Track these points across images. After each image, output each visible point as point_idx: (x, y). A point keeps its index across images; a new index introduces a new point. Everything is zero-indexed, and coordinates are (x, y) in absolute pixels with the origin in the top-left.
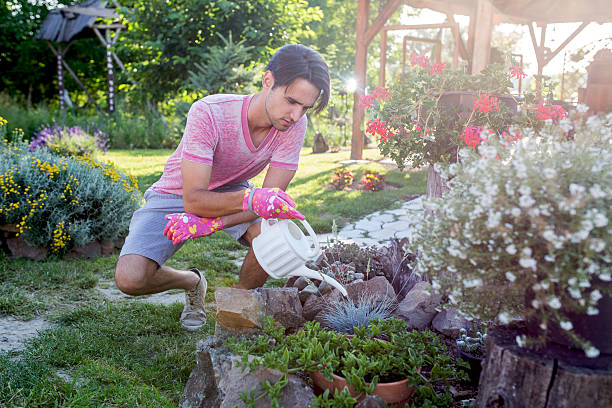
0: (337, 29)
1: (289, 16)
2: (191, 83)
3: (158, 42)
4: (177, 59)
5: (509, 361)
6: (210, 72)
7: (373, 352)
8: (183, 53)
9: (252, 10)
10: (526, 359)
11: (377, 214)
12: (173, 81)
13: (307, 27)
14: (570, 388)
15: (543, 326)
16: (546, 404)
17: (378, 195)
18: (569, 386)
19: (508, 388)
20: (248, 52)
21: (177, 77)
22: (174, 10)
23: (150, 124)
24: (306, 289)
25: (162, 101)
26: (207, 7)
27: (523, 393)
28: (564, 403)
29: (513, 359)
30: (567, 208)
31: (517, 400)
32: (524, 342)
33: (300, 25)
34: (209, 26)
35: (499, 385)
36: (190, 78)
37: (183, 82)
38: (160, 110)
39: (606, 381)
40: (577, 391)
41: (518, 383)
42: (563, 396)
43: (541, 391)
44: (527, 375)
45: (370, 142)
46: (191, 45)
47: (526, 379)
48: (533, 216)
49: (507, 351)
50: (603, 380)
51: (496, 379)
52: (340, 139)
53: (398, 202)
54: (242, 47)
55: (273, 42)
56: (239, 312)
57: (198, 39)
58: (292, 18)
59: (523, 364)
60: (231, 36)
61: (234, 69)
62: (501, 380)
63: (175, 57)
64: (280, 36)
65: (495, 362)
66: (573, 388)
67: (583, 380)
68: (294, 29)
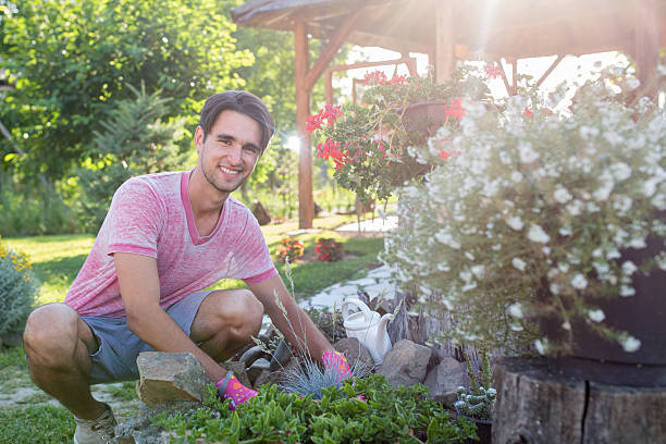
0: (272, 82)
1: (213, 62)
2: (96, 146)
3: (54, 99)
4: (77, 119)
5: (528, 388)
6: (120, 131)
7: (349, 414)
8: (86, 112)
9: (169, 58)
10: (549, 383)
11: (337, 286)
12: (73, 147)
13: (236, 75)
14: (610, 413)
15: (567, 326)
16: (582, 439)
17: (336, 266)
18: (609, 410)
19: (531, 424)
20: (166, 104)
21: (78, 142)
22: (73, 61)
23: (46, 205)
24: (255, 364)
25: (60, 179)
26: (114, 55)
27: (551, 430)
28: (605, 433)
29: (532, 385)
30: (579, 165)
31: (544, 439)
32: (546, 347)
33: (227, 72)
34: (117, 78)
35: (519, 422)
36: (95, 140)
37: (87, 147)
38: (58, 191)
39: (654, 400)
40: (619, 416)
41: (542, 416)
42: (602, 425)
43: (573, 422)
44: (553, 403)
45: (321, 210)
46: (95, 102)
47: (552, 410)
48: (539, 179)
49: (523, 377)
50: (649, 398)
51: (514, 416)
52: (284, 211)
53: (362, 271)
54: (157, 98)
55: (195, 94)
56: (170, 379)
57: (103, 95)
58: (217, 64)
59: (546, 390)
60: (143, 87)
61: (150, 126)
62: (521, 416)
63: (74, 117)
64: (204, 87)
65: (510, 393)
66: (613, 412)
67: (625, 400)
68: (221, 77)
